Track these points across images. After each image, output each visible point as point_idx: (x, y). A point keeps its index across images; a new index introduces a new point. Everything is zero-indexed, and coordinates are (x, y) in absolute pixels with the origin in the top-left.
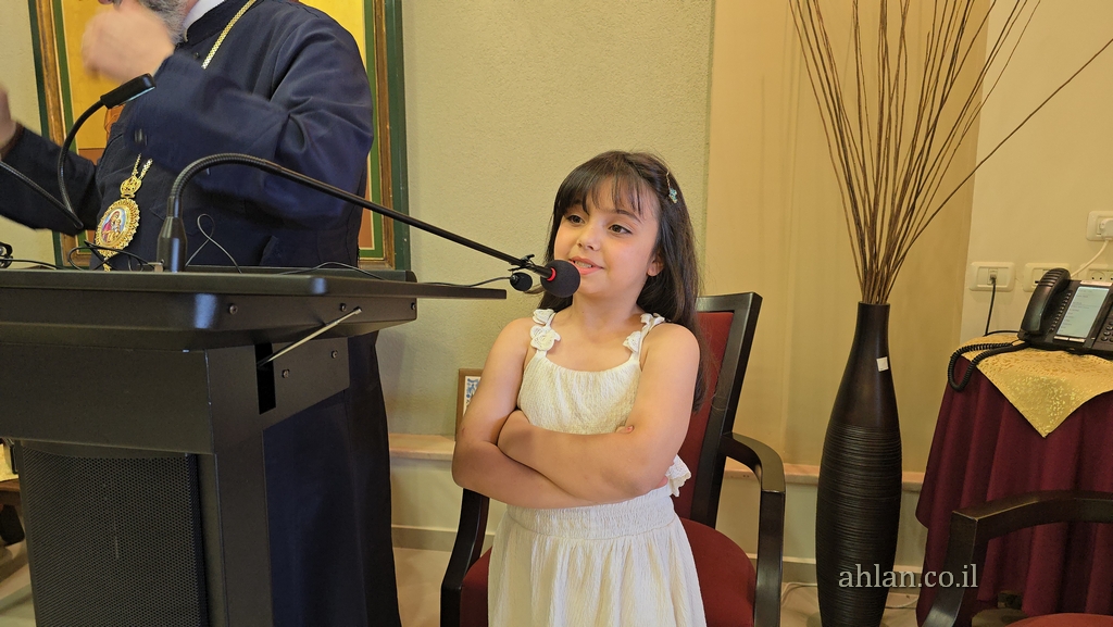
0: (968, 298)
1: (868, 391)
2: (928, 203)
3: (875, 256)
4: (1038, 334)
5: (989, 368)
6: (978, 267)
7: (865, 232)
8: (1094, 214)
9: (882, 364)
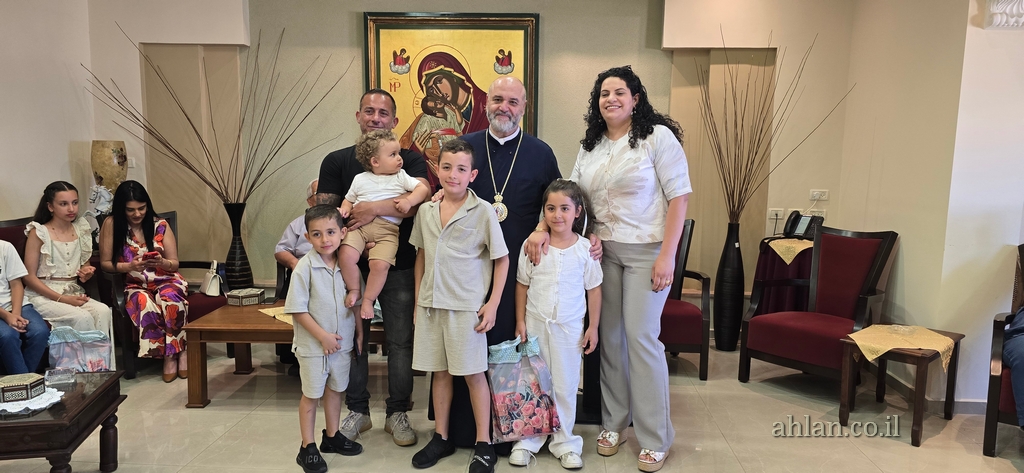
0: (768, 222)
1: (732, 255)
2: (753, 186)
3: (734, 206)
4: (789, 234)
5: (772, 244)
6: (771, 210)
7: (731, 196)
8: (811, 190)
9: (737, 245)
